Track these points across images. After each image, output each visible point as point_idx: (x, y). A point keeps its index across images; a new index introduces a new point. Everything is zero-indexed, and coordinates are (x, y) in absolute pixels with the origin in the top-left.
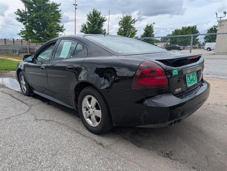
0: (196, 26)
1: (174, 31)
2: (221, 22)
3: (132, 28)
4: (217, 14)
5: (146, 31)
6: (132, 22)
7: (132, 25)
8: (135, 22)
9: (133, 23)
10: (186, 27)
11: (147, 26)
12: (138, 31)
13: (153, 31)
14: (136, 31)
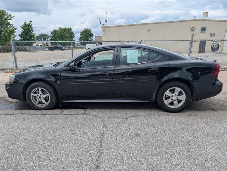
0: (71, 28)
1: (53, 31)
2: (104, 28)
3: (10, 25)
4: (100, 21)
5: (25, 30)
6: (7, 17)
7: (9, 21)
8: (12, 18)
9: (9, 19)
10: (63, 28)
11: (25, 24)
12: (17, 29)
13: (33, 30)
14: (15, 29)
